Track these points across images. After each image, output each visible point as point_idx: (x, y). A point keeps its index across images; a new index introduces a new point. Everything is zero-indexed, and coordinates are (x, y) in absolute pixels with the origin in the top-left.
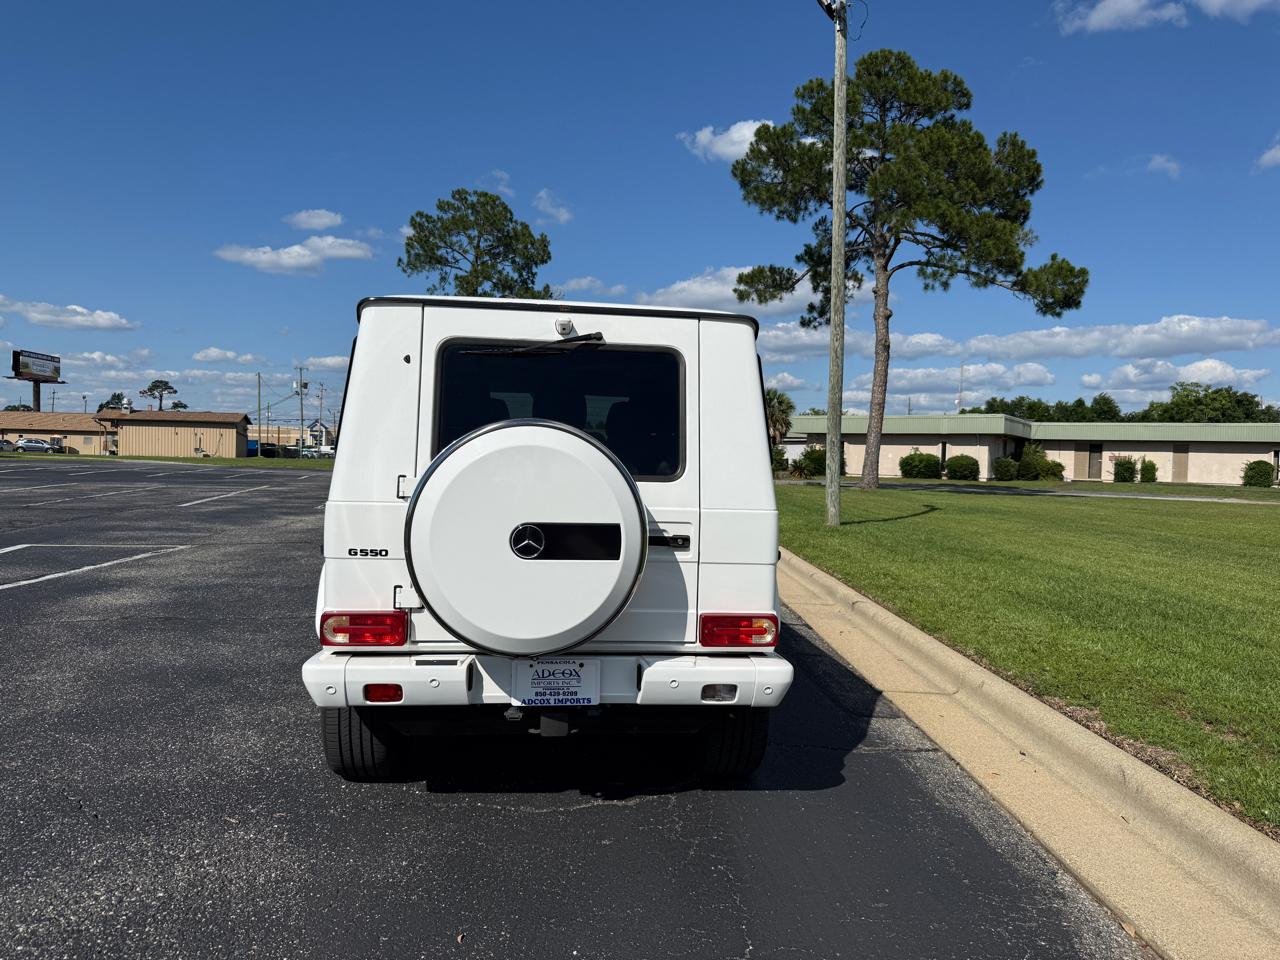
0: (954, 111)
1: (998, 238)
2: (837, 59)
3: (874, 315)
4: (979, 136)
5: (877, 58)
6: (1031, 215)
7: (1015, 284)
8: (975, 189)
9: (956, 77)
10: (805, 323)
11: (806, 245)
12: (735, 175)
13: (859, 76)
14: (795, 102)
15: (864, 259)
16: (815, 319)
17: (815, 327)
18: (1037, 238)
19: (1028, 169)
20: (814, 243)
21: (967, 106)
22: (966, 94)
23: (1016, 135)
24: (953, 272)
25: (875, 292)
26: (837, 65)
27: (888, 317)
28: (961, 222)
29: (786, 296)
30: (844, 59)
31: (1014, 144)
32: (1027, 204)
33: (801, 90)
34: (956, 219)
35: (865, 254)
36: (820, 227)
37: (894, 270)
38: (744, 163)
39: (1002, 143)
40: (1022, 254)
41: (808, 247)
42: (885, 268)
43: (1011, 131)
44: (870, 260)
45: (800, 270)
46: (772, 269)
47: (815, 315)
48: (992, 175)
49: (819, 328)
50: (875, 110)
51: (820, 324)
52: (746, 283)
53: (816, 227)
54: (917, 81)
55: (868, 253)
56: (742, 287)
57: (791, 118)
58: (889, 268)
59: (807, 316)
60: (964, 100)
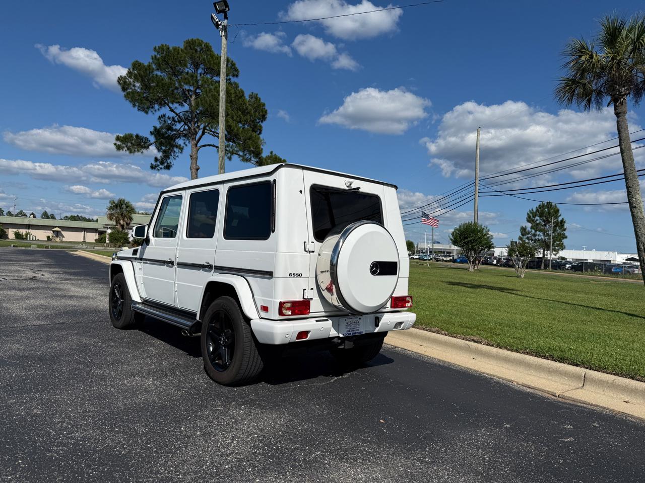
0: (231, 77)
1: (253, 141)
2: (223, 49)
3: (191, 168)
4: (243, 92)
5: (195, 42)
6: (263, 132)
7: (257, 162)
8: (241, 116)
9: (232, 62)
10: (153, 167)
11: (154, 127)
12: (119, 83)
13: (186, 48)
14: (153, 53)
15: (182, 138)
16: (158, 165)
17: (158, 170)
18: (265, 143)
19: (262, 111)
20: (158, 126)
21: (237, 76)
22: (236, 70)
23: (257, 95)
24: (232, 153)
25: (191, 156)
26: (222, 51)
27: (197, 170)
28: (237, 130)
29: (144, 151)
30: (226, 50)
31: (256, 98)
32: (261, 126)
33: (157, 48)
34: (236, 129)
35: (183, 136)
36: (162, 119)
37: (201, 147)
38: (125, 78)
39: (251, 96)
40: (262, 149)
41: (155, 128)
42: (196, 145)
43: (255, 92)
44: (186, 139)
45: (152, 139)
46: (137, 136)
47: (158, 163)
48: (249, 110)
49: (161, 171)
50: (192, 66)
51: (161, 168)
52: (122, 141)
53: (160, 118)
54: (214, 59)
55: (185, 136)
56: (119, 143)
57: (151, 61)
58: (198, 146)
59: (154, 163)
60: (236, 73)
